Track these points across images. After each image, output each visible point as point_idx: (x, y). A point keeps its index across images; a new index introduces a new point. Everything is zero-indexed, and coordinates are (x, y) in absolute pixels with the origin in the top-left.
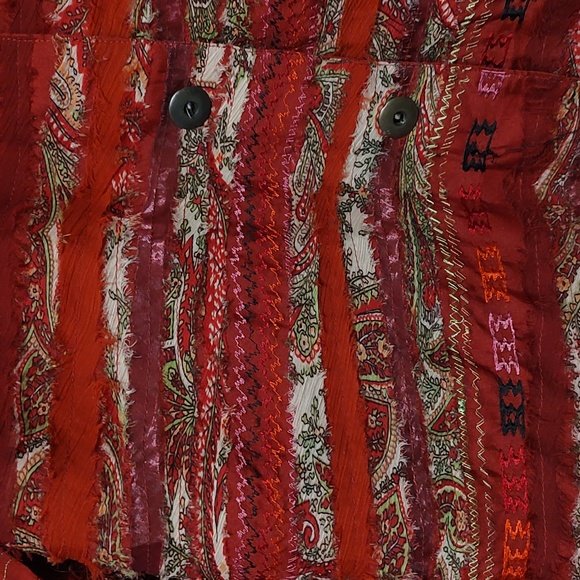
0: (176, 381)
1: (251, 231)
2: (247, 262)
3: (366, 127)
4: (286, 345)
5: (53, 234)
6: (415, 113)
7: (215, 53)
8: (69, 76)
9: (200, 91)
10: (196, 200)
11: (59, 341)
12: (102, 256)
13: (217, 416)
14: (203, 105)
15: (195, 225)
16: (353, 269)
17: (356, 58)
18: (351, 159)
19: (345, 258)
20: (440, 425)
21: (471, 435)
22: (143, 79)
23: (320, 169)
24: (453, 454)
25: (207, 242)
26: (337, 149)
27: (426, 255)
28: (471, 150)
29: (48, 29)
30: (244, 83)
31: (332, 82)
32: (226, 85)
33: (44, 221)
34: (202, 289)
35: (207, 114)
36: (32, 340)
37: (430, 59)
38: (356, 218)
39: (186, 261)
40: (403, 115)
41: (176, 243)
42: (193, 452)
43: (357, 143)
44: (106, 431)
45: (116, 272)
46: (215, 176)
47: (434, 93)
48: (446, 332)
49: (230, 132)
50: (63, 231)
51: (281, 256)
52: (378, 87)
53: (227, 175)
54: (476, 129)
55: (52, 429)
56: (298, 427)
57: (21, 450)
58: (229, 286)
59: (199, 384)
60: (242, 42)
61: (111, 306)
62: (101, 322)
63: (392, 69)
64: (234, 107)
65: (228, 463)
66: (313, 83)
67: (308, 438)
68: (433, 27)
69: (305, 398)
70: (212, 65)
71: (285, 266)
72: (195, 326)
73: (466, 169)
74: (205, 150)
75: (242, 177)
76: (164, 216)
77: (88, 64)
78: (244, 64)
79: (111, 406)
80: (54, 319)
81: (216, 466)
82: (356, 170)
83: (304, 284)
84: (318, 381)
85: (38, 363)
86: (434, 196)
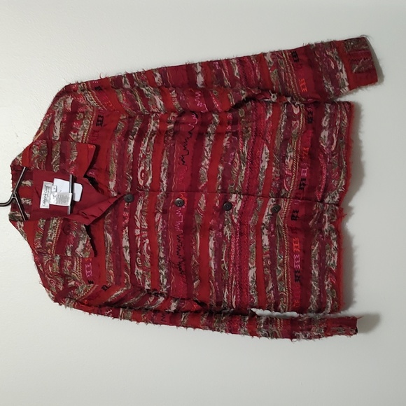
0: (224, 268)
1: (241, 234)
2: (240, 242)
3: (268, 211)
4: (248, 262)
5: (198, 234)
6: (280, 208)
7: (234, 196)
8: (203, 200)
9: (230, 203)
10: (228, 227)
11: (199, 259)
12: (209, 240)
13: (232, 276)
14: (231, 206)
15: (228, 232)
16: (264, 244)
17: (266, 197)
18: (264, 217)
19: (262, 241)
20: (281, 280)
21: (288, 282)
22: (218, 201)
23: (257, 220)
24: (284, 286)
25: (231, 237)
26: (261, 215)
27: (281, 241)
28: (293, 216)
29: (198, 191)
30: (240, 202)
31: (260, 202)
32: (236, 202)
33: (196, 231)
34: (230, 247)
35: (232, 208)
36: (194, 258)
37: (283, 197)
38: (265, 231)
39: (227, 241)
40: (276, 209)
41: (224, 236)
42: (228, 283)
43: (266, 214)
44: (210, 278)
45: (211, 244)
46: (233, 221)
47: (284, 204)
48: (284, 259)
49: (237, 212)
50: (200, 235)
51: (247, 240)
52: (271, 202)
53: (236, 221)
54: (294, 212)
55: (200, 277)
56: (250, 279)
57: (194, 281)
58: (236, 247)
59: (229, 269)
60: (240, 193)
61: (210, 251)
62: (209, 254)
63: (274, 199)
64: (238, 207)
65: (236, 286)
66: (256, 202)
67: (252, 282)
68: (283, 191)
69: (252, 273)
70: (233, 198)
71: (248, 243)
72: (228, 256)
73: (292, 219)
74: (231, 215)
75: (239, 221)
76: (222, 230)
77: (206, 198)
78: (240, 198)
79: (211, 273)
80: (198, 254)
81: (233, 286)
82: (265, 220)
83: (252, 247)
84: (255, 269)
85: (195, 263)
86: (284, 226)
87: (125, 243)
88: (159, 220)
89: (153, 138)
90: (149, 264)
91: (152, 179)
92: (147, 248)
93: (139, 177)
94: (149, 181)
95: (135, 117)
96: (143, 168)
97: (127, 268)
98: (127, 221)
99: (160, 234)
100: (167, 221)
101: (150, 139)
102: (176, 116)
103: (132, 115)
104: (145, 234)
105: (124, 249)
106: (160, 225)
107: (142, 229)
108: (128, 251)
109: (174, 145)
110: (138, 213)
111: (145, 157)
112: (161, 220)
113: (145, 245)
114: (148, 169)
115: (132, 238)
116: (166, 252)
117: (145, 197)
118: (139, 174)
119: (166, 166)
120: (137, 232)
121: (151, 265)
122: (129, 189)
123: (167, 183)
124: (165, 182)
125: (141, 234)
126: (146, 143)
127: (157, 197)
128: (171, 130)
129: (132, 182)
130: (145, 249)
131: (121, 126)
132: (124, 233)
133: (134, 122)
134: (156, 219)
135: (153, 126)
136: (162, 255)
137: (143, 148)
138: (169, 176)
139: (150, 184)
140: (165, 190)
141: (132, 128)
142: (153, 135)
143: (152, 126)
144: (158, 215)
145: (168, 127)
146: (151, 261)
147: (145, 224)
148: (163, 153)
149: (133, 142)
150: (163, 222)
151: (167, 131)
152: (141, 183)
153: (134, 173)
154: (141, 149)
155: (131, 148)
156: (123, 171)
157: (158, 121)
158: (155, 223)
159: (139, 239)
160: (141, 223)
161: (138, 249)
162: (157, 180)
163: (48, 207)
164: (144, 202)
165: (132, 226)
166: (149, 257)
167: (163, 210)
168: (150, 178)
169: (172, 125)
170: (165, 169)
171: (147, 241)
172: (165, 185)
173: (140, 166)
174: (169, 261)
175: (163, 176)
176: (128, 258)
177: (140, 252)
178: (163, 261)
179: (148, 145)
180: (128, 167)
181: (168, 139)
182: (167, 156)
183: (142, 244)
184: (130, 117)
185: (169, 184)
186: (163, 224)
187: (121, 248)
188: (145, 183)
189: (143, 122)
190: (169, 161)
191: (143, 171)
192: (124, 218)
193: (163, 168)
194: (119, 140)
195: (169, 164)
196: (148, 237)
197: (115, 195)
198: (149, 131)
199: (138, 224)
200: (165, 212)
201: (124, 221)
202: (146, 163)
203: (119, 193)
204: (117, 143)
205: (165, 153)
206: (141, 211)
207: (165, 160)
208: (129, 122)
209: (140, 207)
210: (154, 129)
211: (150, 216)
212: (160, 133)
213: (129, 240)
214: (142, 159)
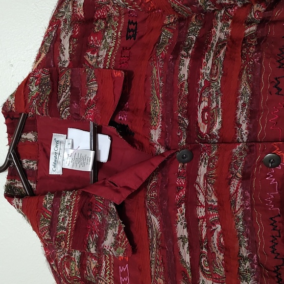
87: (181, 231)
88: (236, 191)
89: (222, 51)
90: (222, 269)
91: (222, 123)
92: (219, 240)
93: (200, 120)
94: (217, 126)
95: (189, 18)
96: (206, 104)
97: (186, 275)
98: (182, 194)
99: (240, 215)
100: (251, 193)
101: (217, 53)
102: (262, 9)
103: (185, 15)
104: (214, 215)
105: (180, 243)
106: (239, 200)
107: (208, 207)
108: (187, 245)
109: (260, 61)
110: (201, 180)
111: (208, 85)
112: (240, 191)
113: (215, 234)
114: (214, 105)
115: (192, 223)
116: (253, 246)
117: (210, 153)
118: (199, 115)
119: (246, 99)
120: (201, 212)
121: (226, 271)
122: (183, 140)
123: (248, 128)
124: (244, 126)
125: (207, 216)
126: (210, 62)
127: (231, 154)
128: (251, 36)
129: (188, 129)
130: (215, 241)
131: (167, 36)
132: (179, 214)
133: (188, 27)
134: (232, 190)
135: (220, 32)
136: (244, 252)
137: (206, 70)
138: (252, 115)
139: (219, 131)
140: (245, 139)
141: (185, 39)
142: (222, 47)
143: (218, 33)
144: (235, 182)
145: (247, 31)
146: (226, 263)
147: (214, 198)
148: (240, 76)
149: (187, 62)
150: (243, 193)
151: (245, 39)
152: (204, 129)
153: (191, 113)
154: (202, 71)
155: (184, 71)
156: (172, 110)
157: (230, 22)
158: (230, 196)
159: (205, 224)
160: (206, 197)
161: (202, 242)
162: (230, 123)
163: (61, 173)
164: (210, 160)
165: (192, 203)
166: (221, 257)
167: (243, 174)
168: (219, 120)
169: (254, 28)
170: (244, 105)
171: (219, 227)
172: (245, 131)
173: (201, 102)
174: (259, 265)
175: (242, 116)
176: (187, 258)
177: (207, 247)
178: (248, 264)
179: (213, 65)
180: (180, 104)
181: (248, 51)
182: (248, 81)
183: (210, 233)
184: (181, 19)
185: (253, 129)
186: (245, 198)
187: (174, 239)
188: (210, 129)
189: (203, 26)
190: (252, 89)
191: (206, 109)
192: (179, 189)
193: (240, 103)
194: (165, 59)
195: (253, 94)
196: (220, 221)
197: (162, 151)
198: (215, 41)
199: (201, 198)
200: (246, 177)
201: (177, 193)
202: (210, 95)
203: (167, 148)
204: (161, 64)
205: (244, 76)
206: (206, 176)
207: (245, 88)
208: (180, 28)
209: (203, 170)
210: (223, 37)
211: (221, 185)
212: (233, 43)
213: (187, 226)
214: (204, 88)
